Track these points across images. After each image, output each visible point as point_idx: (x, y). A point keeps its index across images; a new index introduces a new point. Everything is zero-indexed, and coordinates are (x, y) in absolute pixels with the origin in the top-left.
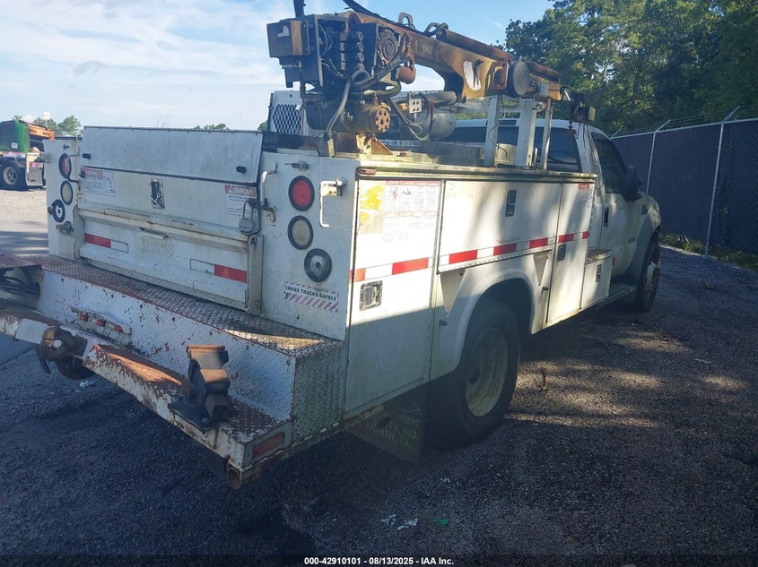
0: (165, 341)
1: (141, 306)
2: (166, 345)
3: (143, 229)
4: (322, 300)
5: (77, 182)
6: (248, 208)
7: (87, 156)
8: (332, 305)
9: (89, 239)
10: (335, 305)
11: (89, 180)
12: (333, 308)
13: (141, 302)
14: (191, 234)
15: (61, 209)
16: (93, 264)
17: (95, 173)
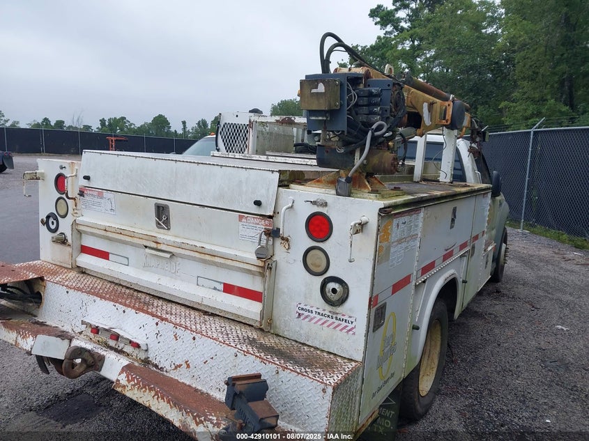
0: (185, 359)
1: (157, 324)
2: (186, 362)
3: (146, 247)
4: (337, 322)
5: (74, 199)
6: (264, 237)
7: (87, 178)
8: (348, 328)
9: (85, 250)
10: (352, 328)
11: (87, 198)
12: (350, 330)
13: (157, 320)
14: (202, 256)
15: (55, 222)
16: (87, 272)
17: (95, 193)
